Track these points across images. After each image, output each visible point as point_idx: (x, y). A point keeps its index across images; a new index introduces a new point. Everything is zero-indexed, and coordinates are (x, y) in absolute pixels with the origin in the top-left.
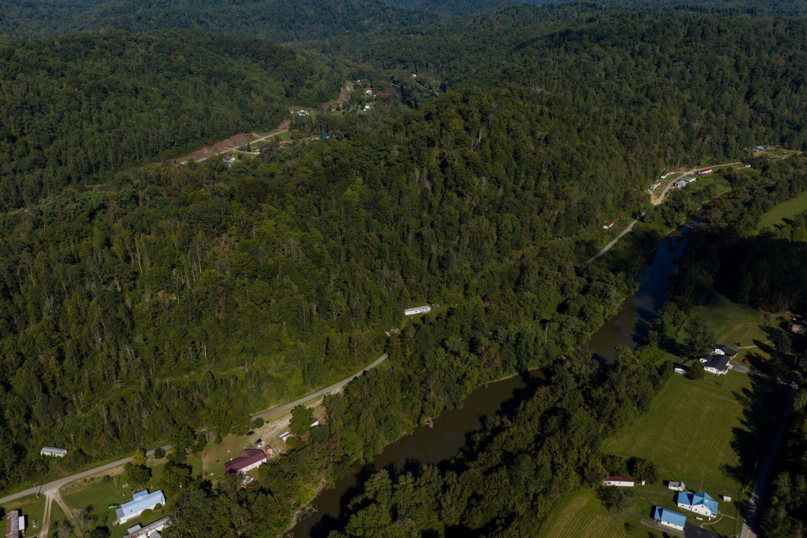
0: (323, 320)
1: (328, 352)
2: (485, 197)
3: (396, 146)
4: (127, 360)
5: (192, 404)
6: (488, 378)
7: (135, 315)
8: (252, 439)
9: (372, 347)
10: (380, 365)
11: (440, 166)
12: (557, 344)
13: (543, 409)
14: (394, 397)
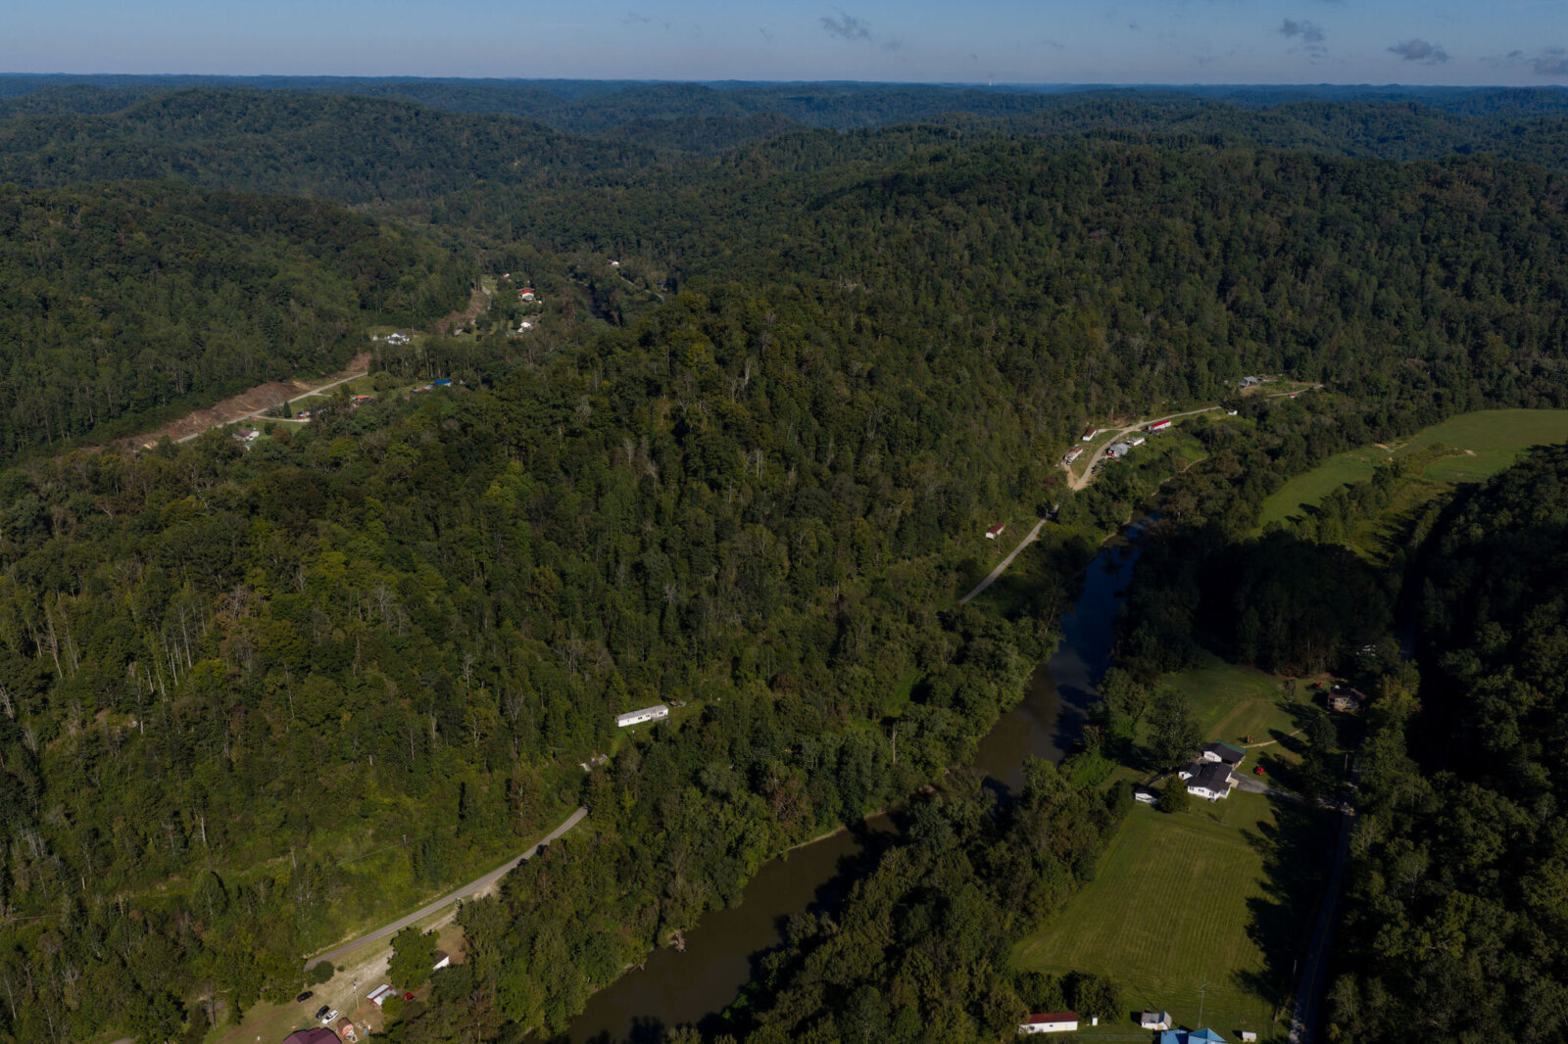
0: (452, 749)
1: (465, 812)
2: (763, 489)
3: (585, 398)
4: (29, 862)
5: (176, 944)
6: (788, 840)
7: (47, 766)
8: (310, 1008)
9: (555, 796)
10: (572, 831)
11: (673, 432)
12: (915, 762)
13: (896, 893)
14: (603, 895)
